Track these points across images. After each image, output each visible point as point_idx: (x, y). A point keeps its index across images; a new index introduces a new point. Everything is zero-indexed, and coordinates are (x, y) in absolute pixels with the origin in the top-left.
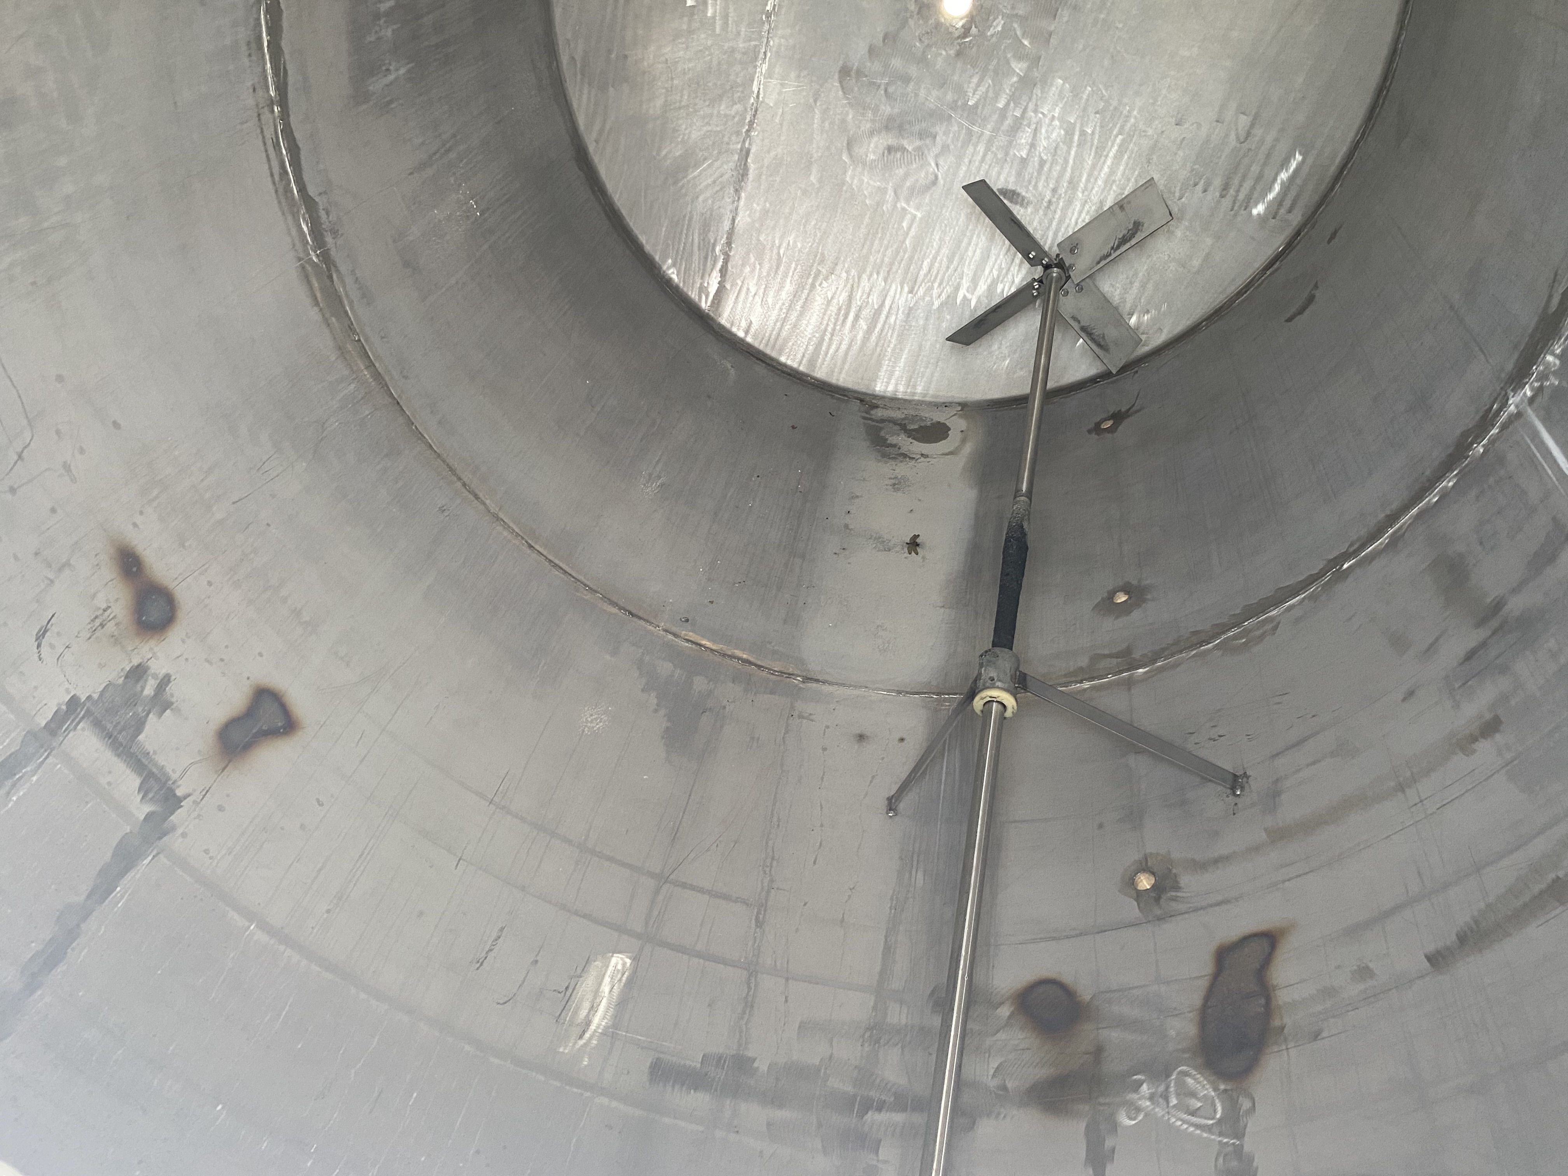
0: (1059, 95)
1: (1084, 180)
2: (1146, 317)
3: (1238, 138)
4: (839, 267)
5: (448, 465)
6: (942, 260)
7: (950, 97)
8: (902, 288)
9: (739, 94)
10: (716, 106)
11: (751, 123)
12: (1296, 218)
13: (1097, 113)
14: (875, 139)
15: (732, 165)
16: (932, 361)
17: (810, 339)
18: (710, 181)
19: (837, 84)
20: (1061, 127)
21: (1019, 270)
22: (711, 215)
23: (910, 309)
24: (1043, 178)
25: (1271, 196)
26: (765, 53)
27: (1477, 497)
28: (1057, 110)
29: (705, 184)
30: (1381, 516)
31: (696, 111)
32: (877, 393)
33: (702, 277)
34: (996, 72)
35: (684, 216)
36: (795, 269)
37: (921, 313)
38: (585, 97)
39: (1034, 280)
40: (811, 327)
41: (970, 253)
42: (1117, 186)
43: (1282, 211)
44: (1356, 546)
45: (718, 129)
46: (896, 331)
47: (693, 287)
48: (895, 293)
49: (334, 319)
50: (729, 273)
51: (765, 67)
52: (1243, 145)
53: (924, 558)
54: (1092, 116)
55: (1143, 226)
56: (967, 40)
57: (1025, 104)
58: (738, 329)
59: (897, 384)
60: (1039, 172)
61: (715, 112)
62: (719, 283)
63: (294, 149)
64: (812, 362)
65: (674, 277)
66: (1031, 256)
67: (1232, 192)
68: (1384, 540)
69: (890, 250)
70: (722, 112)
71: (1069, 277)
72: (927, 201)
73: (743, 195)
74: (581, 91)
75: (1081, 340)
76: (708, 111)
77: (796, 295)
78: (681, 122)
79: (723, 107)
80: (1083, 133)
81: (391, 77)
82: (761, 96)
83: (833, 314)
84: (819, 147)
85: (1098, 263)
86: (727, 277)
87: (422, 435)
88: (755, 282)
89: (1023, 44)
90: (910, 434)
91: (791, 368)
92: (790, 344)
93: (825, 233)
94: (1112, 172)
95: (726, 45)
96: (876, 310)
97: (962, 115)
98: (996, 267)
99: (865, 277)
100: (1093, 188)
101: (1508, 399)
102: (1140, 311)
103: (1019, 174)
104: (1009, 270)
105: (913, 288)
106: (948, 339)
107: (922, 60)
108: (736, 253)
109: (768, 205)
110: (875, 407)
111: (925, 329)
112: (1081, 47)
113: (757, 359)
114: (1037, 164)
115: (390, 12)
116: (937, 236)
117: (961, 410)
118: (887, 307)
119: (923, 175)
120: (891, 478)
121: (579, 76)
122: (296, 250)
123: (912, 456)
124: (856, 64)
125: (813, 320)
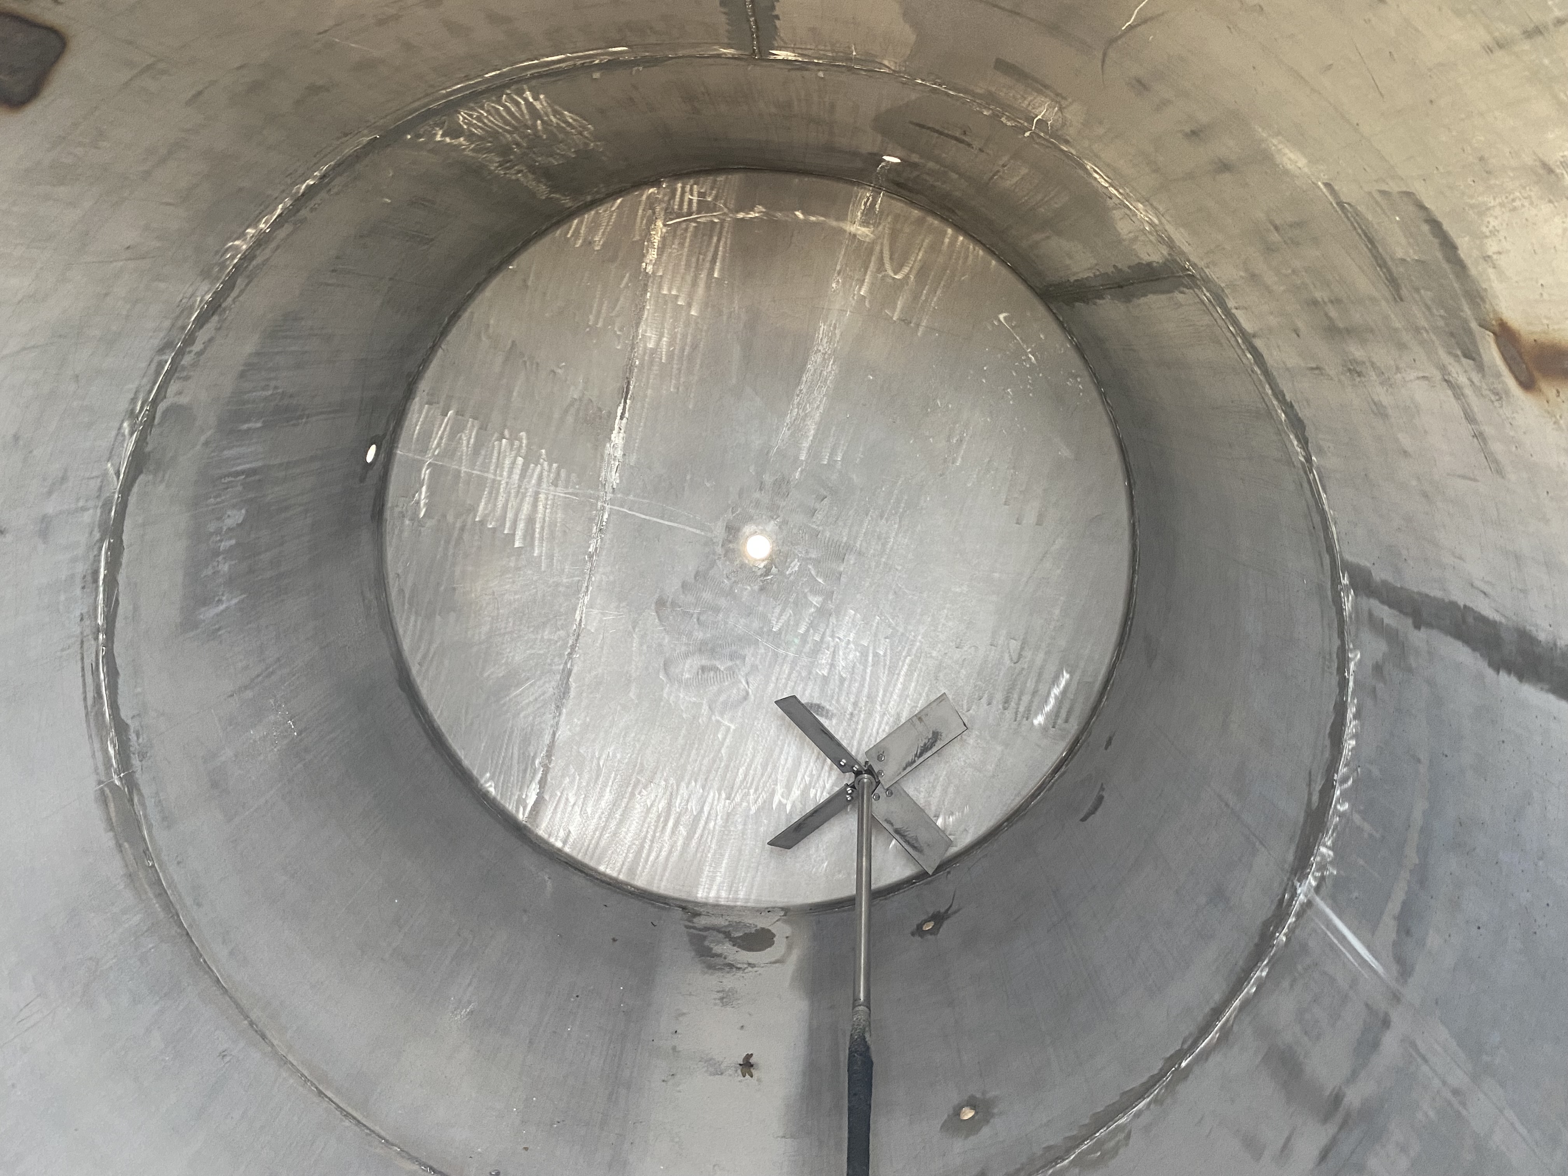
0: (852, 624)
1: (880, 695)
2: (951, 819)
3: (1011, 659)
4: (658, 776)
5: (235, 1002)
6: (756, 768)
7: (756, 624)
8: (720, 794)
9: (562, 622)
10: (540, 631)
11: (573, 647)
12: (1074, 727)
13: (886, 638)
14: (689, 661)
15: (554, 684)
16: (752, 865)
17: (629, 847)
18: (531, 699)
19: (653, 614)
20: (856, 650)
21: (829, 776)
22: (532, 729)
23: (729, 815)
24: (844, 693)
25: (1048, 708)
26: (587, 587)
27: (1292, 986)
28: (852, 635)
29: (527, 701)
30: (1207, 1010)
31: (520, 637)
32: (699, 900)
33: (521, 790)
34: (796, 603)
35: (505, 732)
36: (615, 779)
37: (739, 819)
38: (411, 625)
39: (847, 785)
40: (630, 834)
41: (782, 761)
42: (911, 701)
43: (1060, 721)
44: (1189, 1042)
45: (541, 652)
46: (716, 837)
47: (510, 799)
48: (713, 800)
49: (127, 846)
50: (548, 784)
51: (587, 599)
52: (1017, 665)
53: (759, 1080)
54: (883, 641)
55: (942, 735)
56: (769, 577)
57: (823, 630)
58: (556, 840)
59: (718, 891)
60: (840, 690)
61: (539, 637)
62: (537, 795)
63: (113, 674)
64: (632, 871)
65: (492, 790)
66: (842, 763)
67: (1013, 704)
68: (1214, 1035)
69: (707, 759)
70: (545, 637)
71: (878, 783)
72: (740, 714)
73: (564, 711)
74: (408, 619)
75: (894, 842)
76: (532, 636)
77: (615, 804)
78: (504, 646)
79: (546, 633)
80: (876, 655)
81: (222, 607)
82: (583, 623)
83: (653, 821)
84: (637, 668)
85: (904, 769)
86: (547, 788)
87: (211, 969)
88: (574, 792)
89: (818, 582)
90: (735, 942)
91: (611, 878)
92: (610, 852)
93: (644, 744)
94: (905, 688)
95: (551, 581)
96: (695, 816)
97: (767, 640)
98: (808, 773)
99: (683, 785)
100: (889, 702)
101: (1296, 889)
102: (945, 814)
103: (822, 690)
104: (819, 776)
105: (730, 794)
106: (770, 843)
107: (729, 594)
108: (557, 764)
109: (588, 720)
110: (697, 914)
111: (743, 833)
112: (867, 584)
113: (576, 869)
114: (837, 682)
115: (231, 549)
116: (750, 746)
117: (785, 915)
118: (706, 813)
119: (735, 691)
120: (718, 992)
121: (406, 606)
122: (98, 774)
123: (739, 966)
124: (671, 597)
125: (633, 828)
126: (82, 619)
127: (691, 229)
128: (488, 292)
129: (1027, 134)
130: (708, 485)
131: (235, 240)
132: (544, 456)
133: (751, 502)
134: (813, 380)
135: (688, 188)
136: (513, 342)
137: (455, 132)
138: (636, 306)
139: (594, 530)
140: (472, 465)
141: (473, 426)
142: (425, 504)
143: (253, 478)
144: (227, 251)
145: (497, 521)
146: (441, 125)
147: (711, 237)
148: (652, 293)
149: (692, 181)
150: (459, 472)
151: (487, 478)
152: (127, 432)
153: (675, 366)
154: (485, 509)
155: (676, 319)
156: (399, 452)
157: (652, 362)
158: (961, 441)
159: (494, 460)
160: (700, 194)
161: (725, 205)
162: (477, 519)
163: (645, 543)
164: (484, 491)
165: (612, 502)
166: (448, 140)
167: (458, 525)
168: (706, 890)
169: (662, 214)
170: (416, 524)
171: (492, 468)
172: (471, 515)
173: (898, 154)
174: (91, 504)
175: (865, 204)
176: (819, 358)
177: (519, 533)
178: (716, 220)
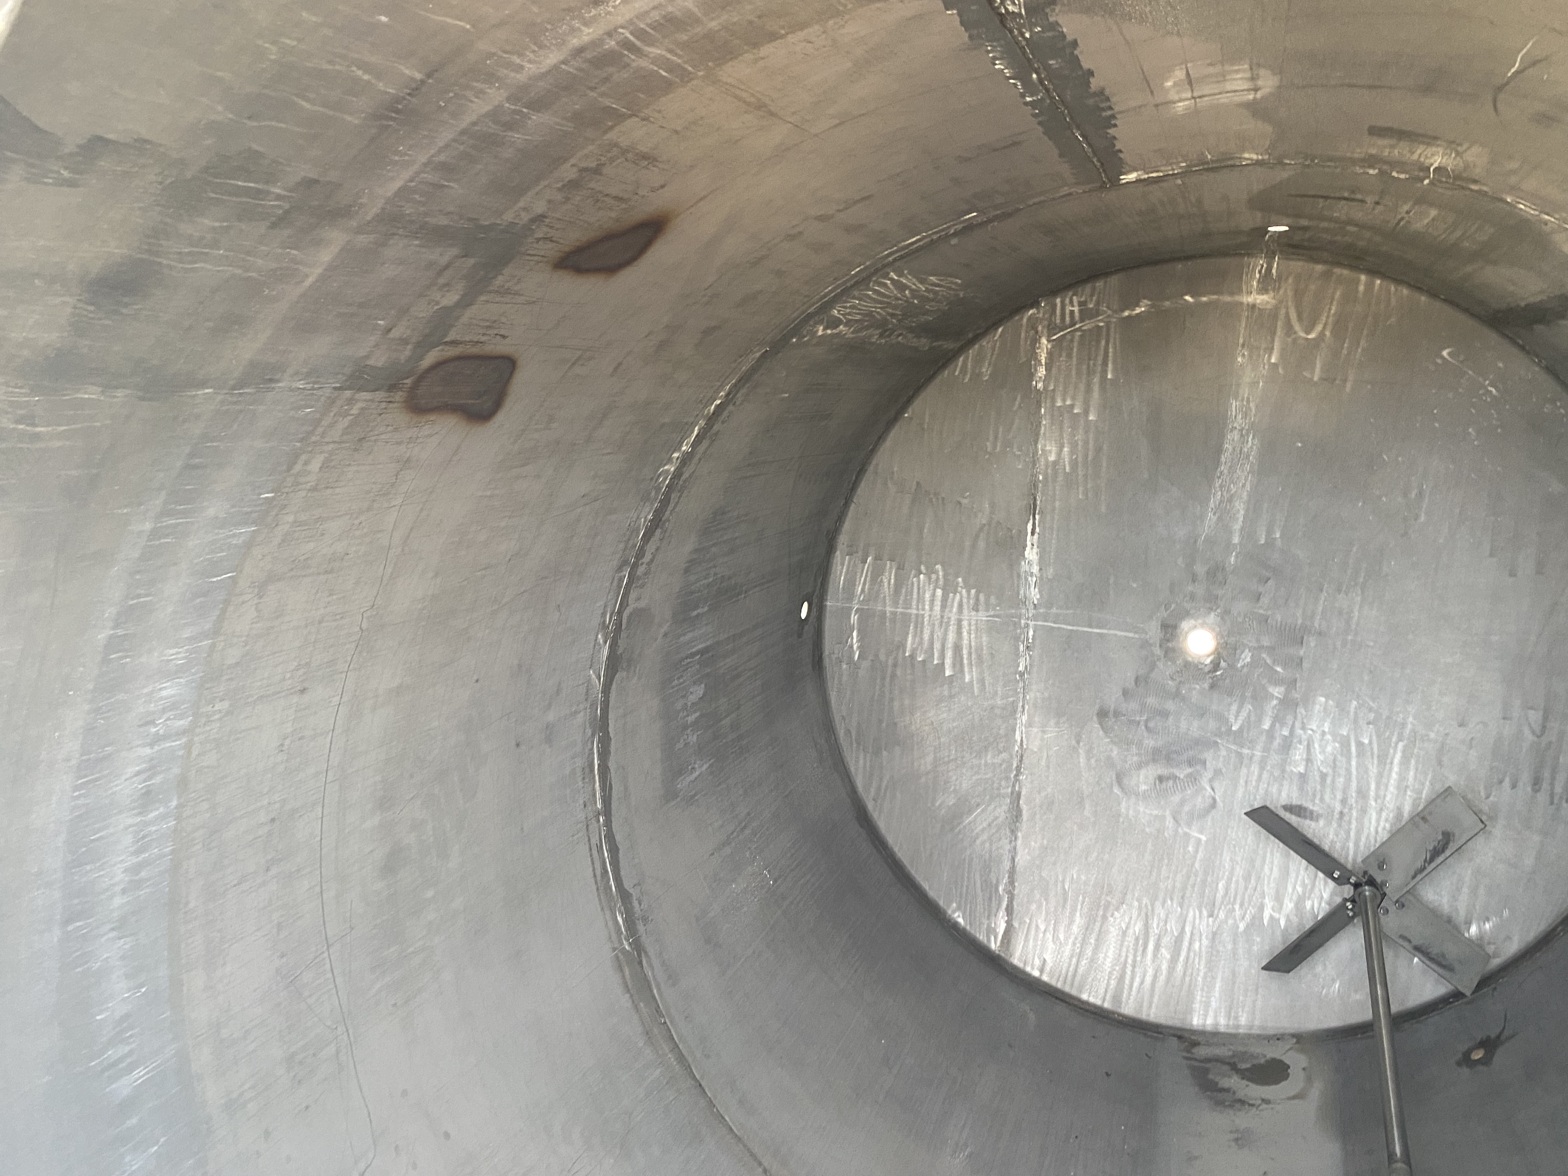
0: (1325, 712)
1: (1373, 788)
2: (1487, 926)
3: (1533, 733)
4: (1129, 896)
5: (748, 1149)
6: (1238, 881)
7: (1212, 725)
8: (1201, 912)
9: (1003, 744)
10: (983, 756)
11: (1018, 768)
13: (1369, 723)
14: (1143, 772)
15: (1005, 808)
16: (1250, 988)
17: (1110, 973)
18: (985, 824)
19: (1097, 726)
20: (1334, 741)
21: (1324, 886)
22: (990, 856)
23: (1214, 934)
24: (1328, 790)
26: (1023, 707)
28: (1326, 725)
29: (981, 827)
31: (964, 763)
32: (1195, 1028)
33: (989, 918)
34: (1254, 697)
35: (964, 861)
36: (1083, 902)
37: (1226, 937)
38: (861, 762)
39: (1346, 900)
40: (1109, 960)
41: (1267, 872)
42: (1413, 791)
45: (988, 776)
46: (1204, 958)
47: (980, 928)
48: (1194, 918)
49: (642, 1005)
50: (1016, 911)
51: (1025, 718)
52: (1541, 739)
54: (1365, 728)
55: (1454, 835)
56: (1218, 673)
57: (1291, 723)
58: (1033, 968)
59: (1216, 1017)
60: (1323, 787)
61: (983, 762)
62: (1007, 922)
63: (614, 850)
64: (1117, 998)
65: (961, 920)
66: (1336, 876)
67: (1545, 786)
69: (1180, 875)
70: (989, 761)
71: (1384, 895)
72: (1209, 824)
73: (1019, 834)
75: (1416, 959)
76: (975, 762)
77: (1087, 928)
78: (950, 774)
79: (989, 757)
80: (1360, 744)
81: (696, 774)
82: (1024, 743)
83: (1131, 945)
84: (1088, 784)
85: (1414, 877)
86: (1014, 916)
87: (723, 1118)
88: (1043, 917)
89: (1276, 671)
90: (1243, 1074)
91: (1095, 1006)
92: (1090, 979)
93: (1108, 863)
94: (1402, 778)
95: (986, 704)
96: (1177, 937)
97: (1228, 741)
98: (1299, 883)
99: (1158, 904)
100: (1385, 796)
102: (1478, 920)
103: (1301, 789)
104: (1313, 888)
105: (1213, 912)
106: (1264, 968)
107: (1176, 695)
108: (1021, 890)
109: (1045, 842)
110: (1195, 1044)
111: (1235, 954)
112: (1335, 666)
113: (1057, 998)
114: (1318, 778)
115: (696, 722)
116: (1227, 856)
117: (1297, 1042)
118: (1188, 934)
119: (1200, 799)
120: (1231, 1132)
121: (855, 745)
122: (612, 942)
123: (1251, 1102)
124: (1112, 707)
125: (1111, 954)
126: (585, 806)
127: (1077, 339)
128: (888, 443)
129: (1426, 182)
130: (1135, 585)
131: (665, 465)
132: (961, 584)
133: (1185, 596)
134: (1233, 459)
135: (1067, 301)
136: (918, 483)
137: (834, 323)
138: (1032, 424)
139: (1021, 648)
140: (896, 604)
141: (891, 568)
142: (858, 647)
143: (707, 656)
144: (659, 476)
145: (926, 652)
146: (820, 322)
147: (1098, 342)
148: (1045, 409)
149: (1070, 293)
150: (885, 613)
151: (911, 615)
152: (601, 641)
153: (1080, 473)
154: (913, 643)
155: (1074, 427)
156: (828, 603)
157: (1055, 473)
158: (1420, 494)
159: (915, 596)
160: (1081, 304)
161: (1108, 308)
162: (907, 654)
163: (1076, 655)
164: (909, 626)
165: (1035, 618)
166: (829, 332)
167: (890, 662)
168: (1201, 1017)
169: (1045, 331)
170: (852, 666)
171: (914, 603)
172: (901, 651)
173: (1284, 222)
174: (582, 706)
175: (1260, 272)
176: (1236, 435)
177: (948, 662)
178: (1101, 324)
